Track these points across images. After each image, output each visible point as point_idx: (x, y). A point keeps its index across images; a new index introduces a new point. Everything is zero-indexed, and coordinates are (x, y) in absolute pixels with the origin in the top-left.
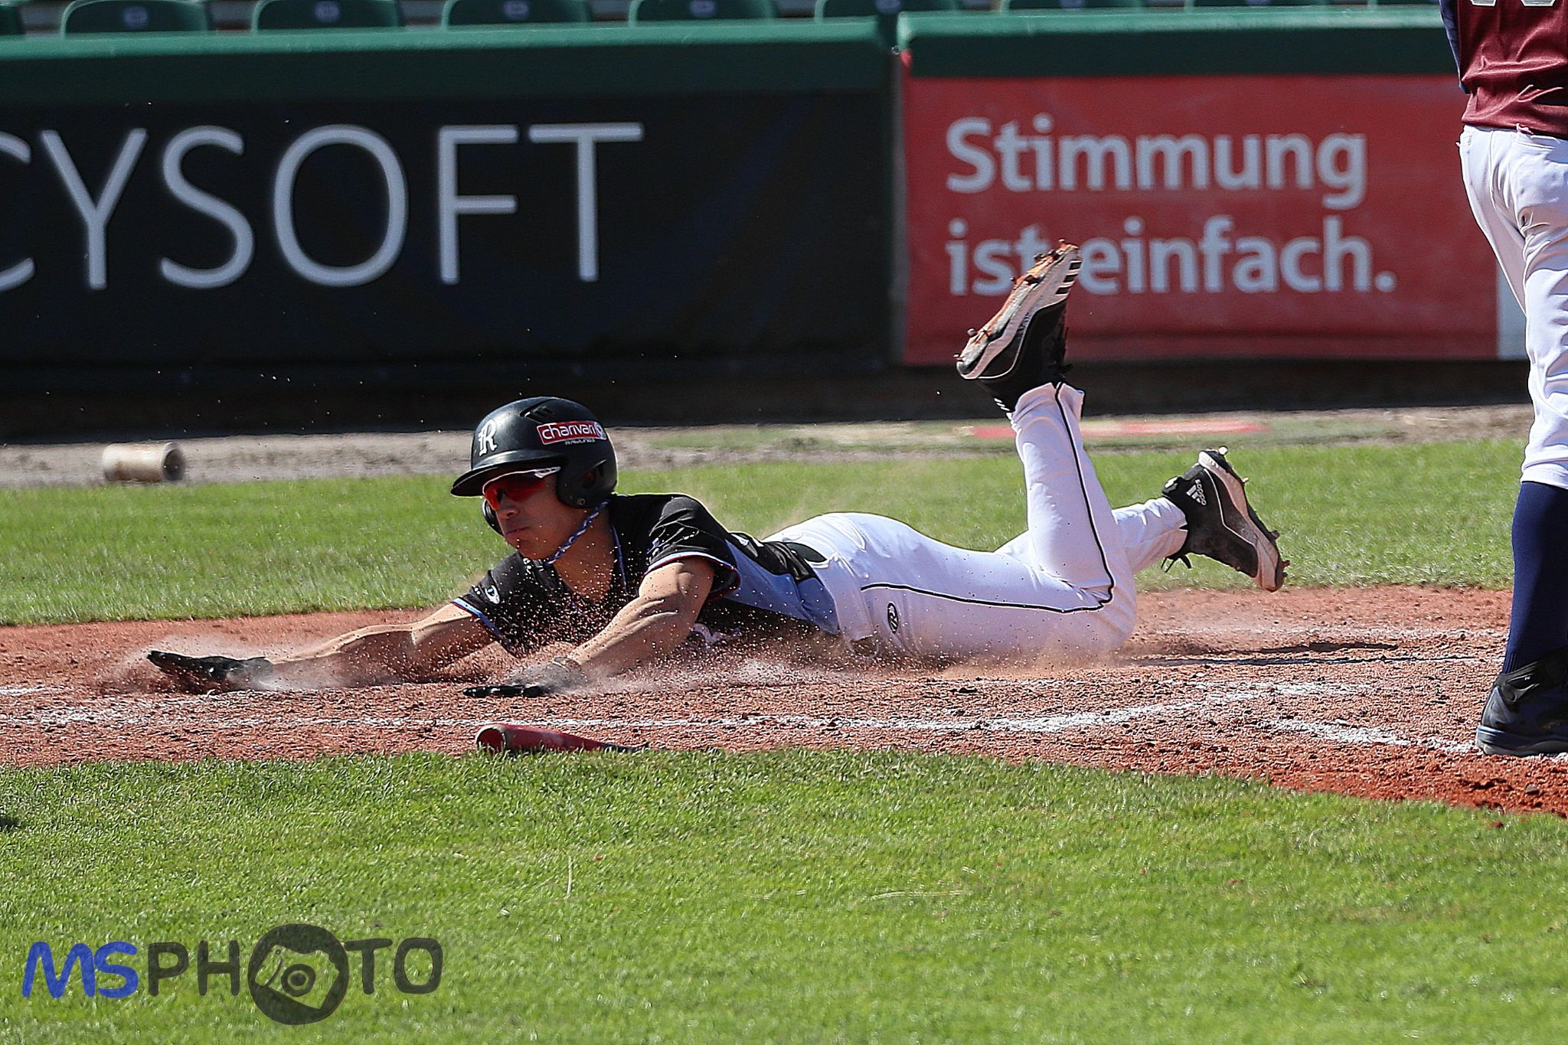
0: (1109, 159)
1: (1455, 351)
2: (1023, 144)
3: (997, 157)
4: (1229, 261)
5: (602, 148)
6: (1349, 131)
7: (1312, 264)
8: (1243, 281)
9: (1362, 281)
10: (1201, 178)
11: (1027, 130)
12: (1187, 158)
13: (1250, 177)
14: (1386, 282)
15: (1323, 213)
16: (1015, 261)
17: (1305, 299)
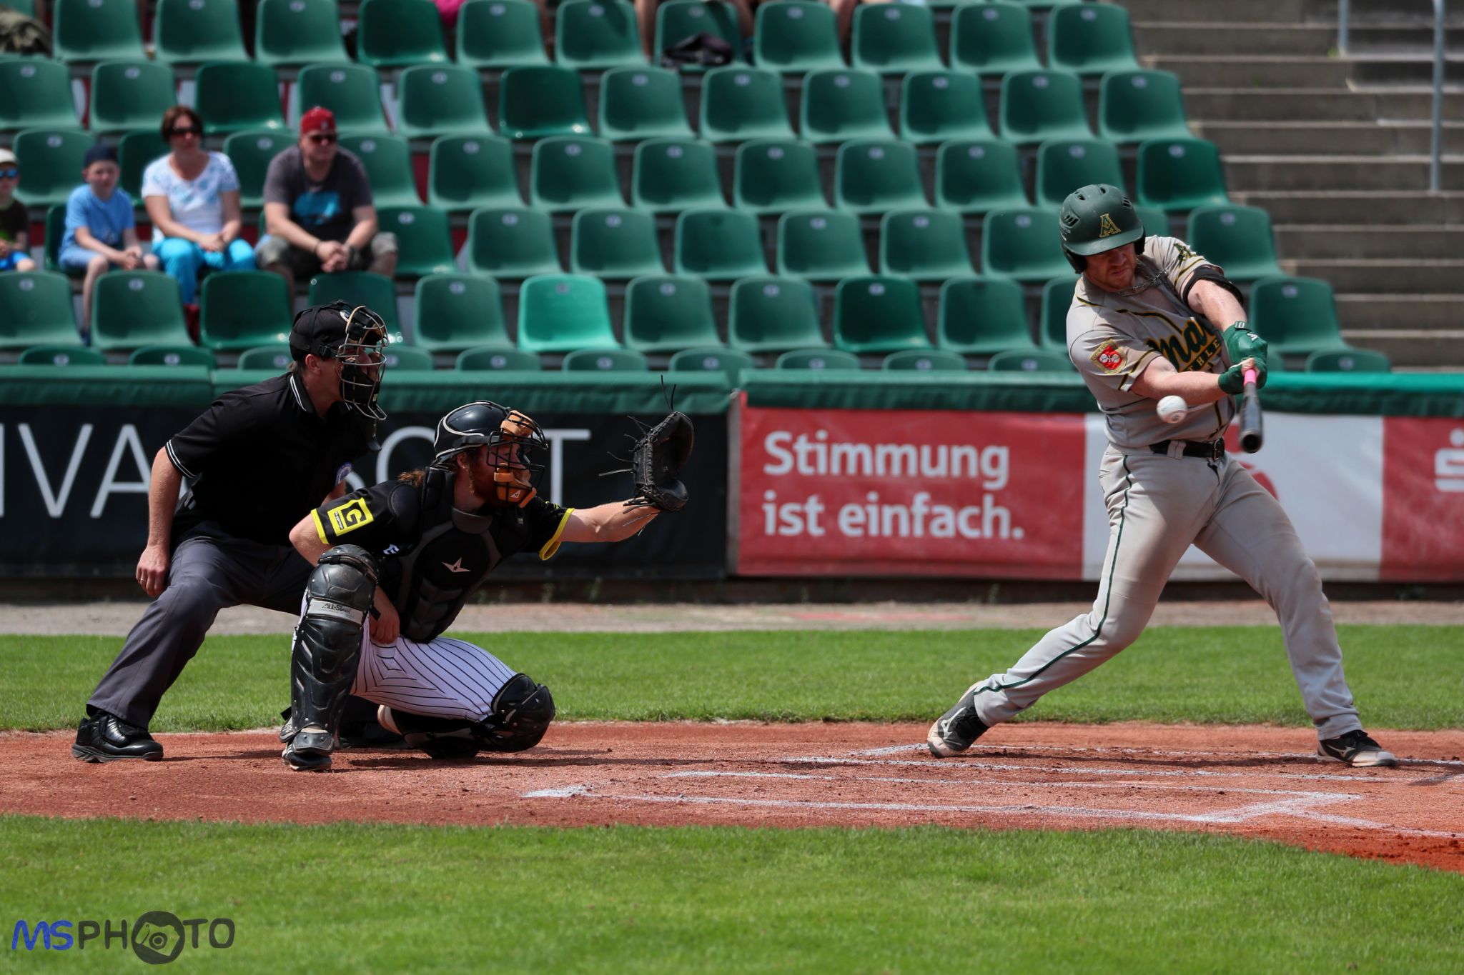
0: (860, 458)
1: (1056, 575)
2: (810, 447)
3: (795, 455)
4: (928, 519)
5: (567, 444)
6: (999, 444)
7: (976, 521)
8: (936, 531)
9: (1004, 532)
10: (912, 470)
11: (812, 439)
12: (905, 459)
13: (941, 470)
14: (1018, 533)
15: (983, 492)
16: (803, 516)
17: (971, 542)
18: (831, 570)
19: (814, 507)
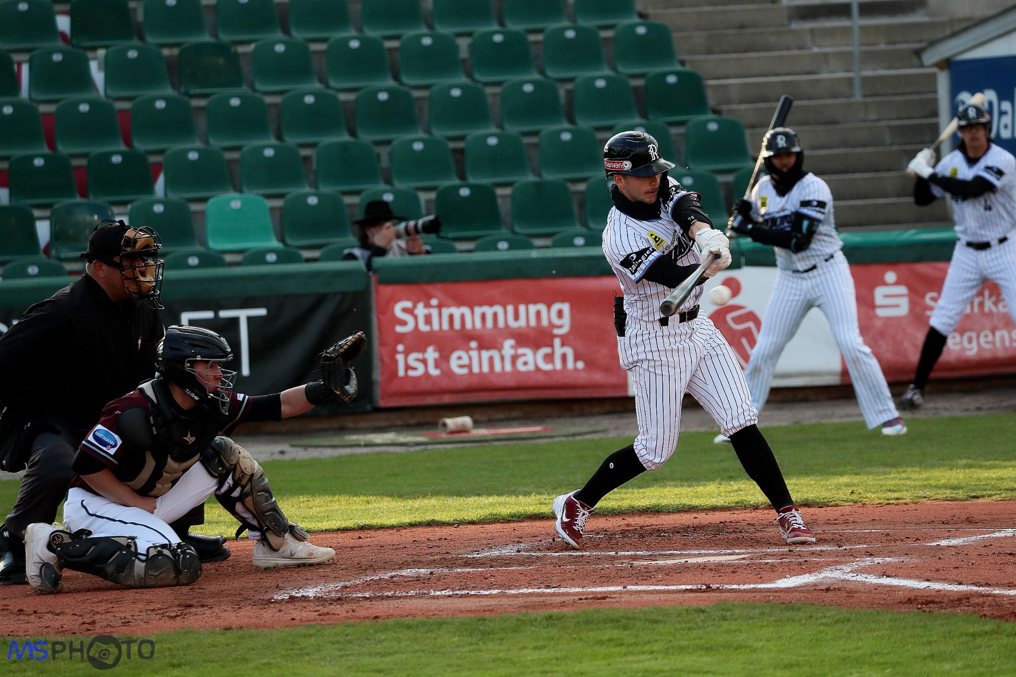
0: (463, 317)
1: (610, 394)
2: (426, 311)
3: (416, 317)
4: (514, 358)
5: (250, 319)
6: (563, 301)
7: (549, 358)
8: (521, 367)
9: (570, 365)
10: (501, 323)
11: (428, 305)
12: (495, 315)
13: (522, 322)
14: (580, 365)
15: (553, 336)
16: (424, 361)
17: (547, 373)
18: (447, 399)
19: (431, 354)
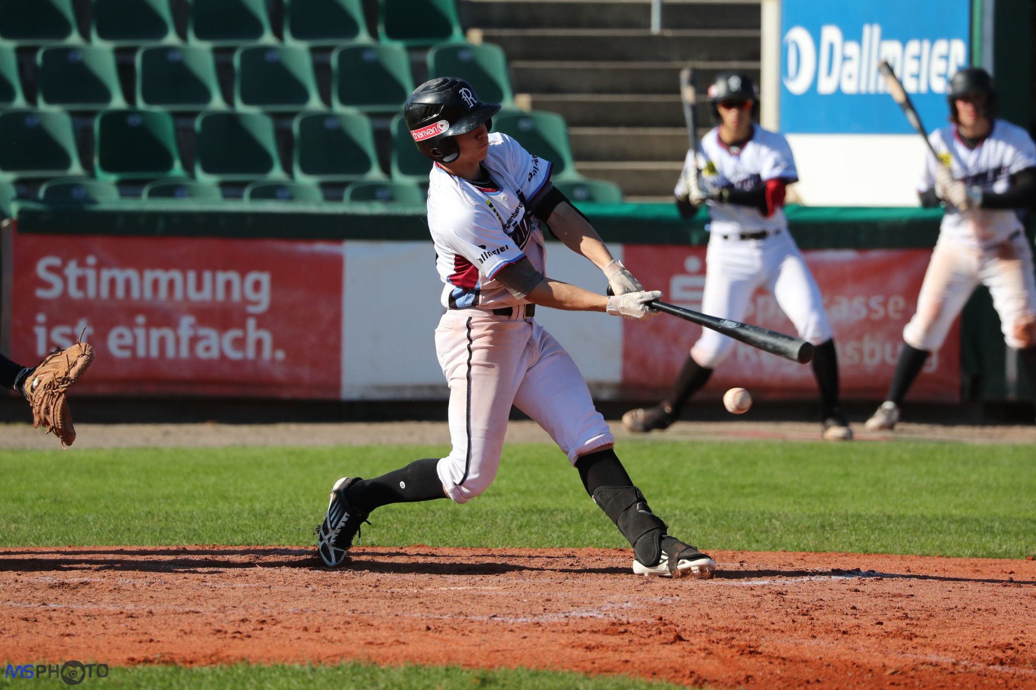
0: (128, 283)
1: (318, 395)
2: (80, 272)
3: (65, 280)
4: (194, 340)
6: (261, 269)
7: (240, 343)
8: (201, 353)
9: (267, 353)
10: (178, 294)
11: (82, 264)
12: (171, 284)
13: (206, 294)
14: (280, 355)
15: (246, 315)
17: (235, 364)
19: (83, 329)
